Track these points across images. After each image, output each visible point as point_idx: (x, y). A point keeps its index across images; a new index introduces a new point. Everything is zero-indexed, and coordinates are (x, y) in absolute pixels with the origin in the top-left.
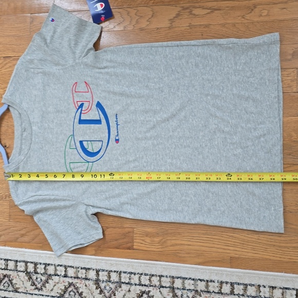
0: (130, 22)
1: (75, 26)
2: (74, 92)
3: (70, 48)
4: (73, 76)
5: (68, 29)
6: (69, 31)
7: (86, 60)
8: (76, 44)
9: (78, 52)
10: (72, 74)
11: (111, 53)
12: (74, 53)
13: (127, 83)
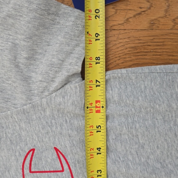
0: (166, 11)
1: (31, 15)
2: (27, 171)
3: (17, 66)
4: (23, 133)
5: (11, 21)
6: (13, 25)
7: (59, 100)
8: (32, 58)
9: (37, 77)
10: (21, 128)
11: (120, 83)
12: (26, 79)
13: (158, 152)
